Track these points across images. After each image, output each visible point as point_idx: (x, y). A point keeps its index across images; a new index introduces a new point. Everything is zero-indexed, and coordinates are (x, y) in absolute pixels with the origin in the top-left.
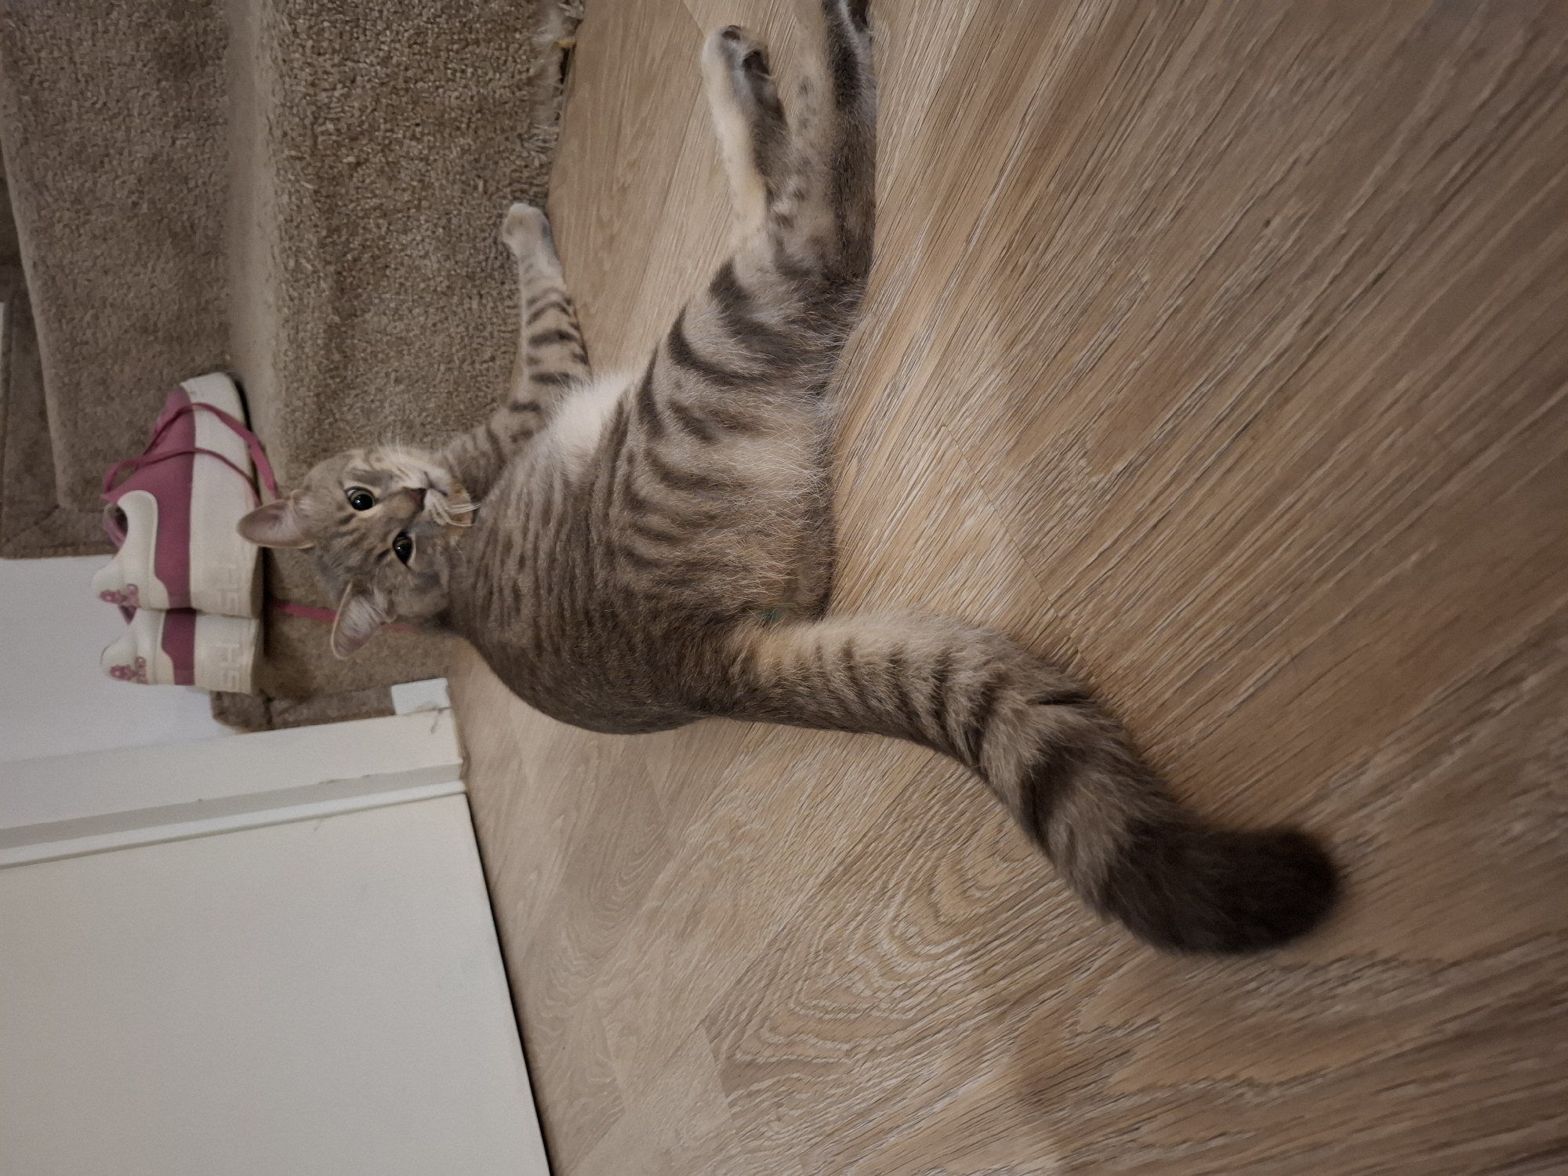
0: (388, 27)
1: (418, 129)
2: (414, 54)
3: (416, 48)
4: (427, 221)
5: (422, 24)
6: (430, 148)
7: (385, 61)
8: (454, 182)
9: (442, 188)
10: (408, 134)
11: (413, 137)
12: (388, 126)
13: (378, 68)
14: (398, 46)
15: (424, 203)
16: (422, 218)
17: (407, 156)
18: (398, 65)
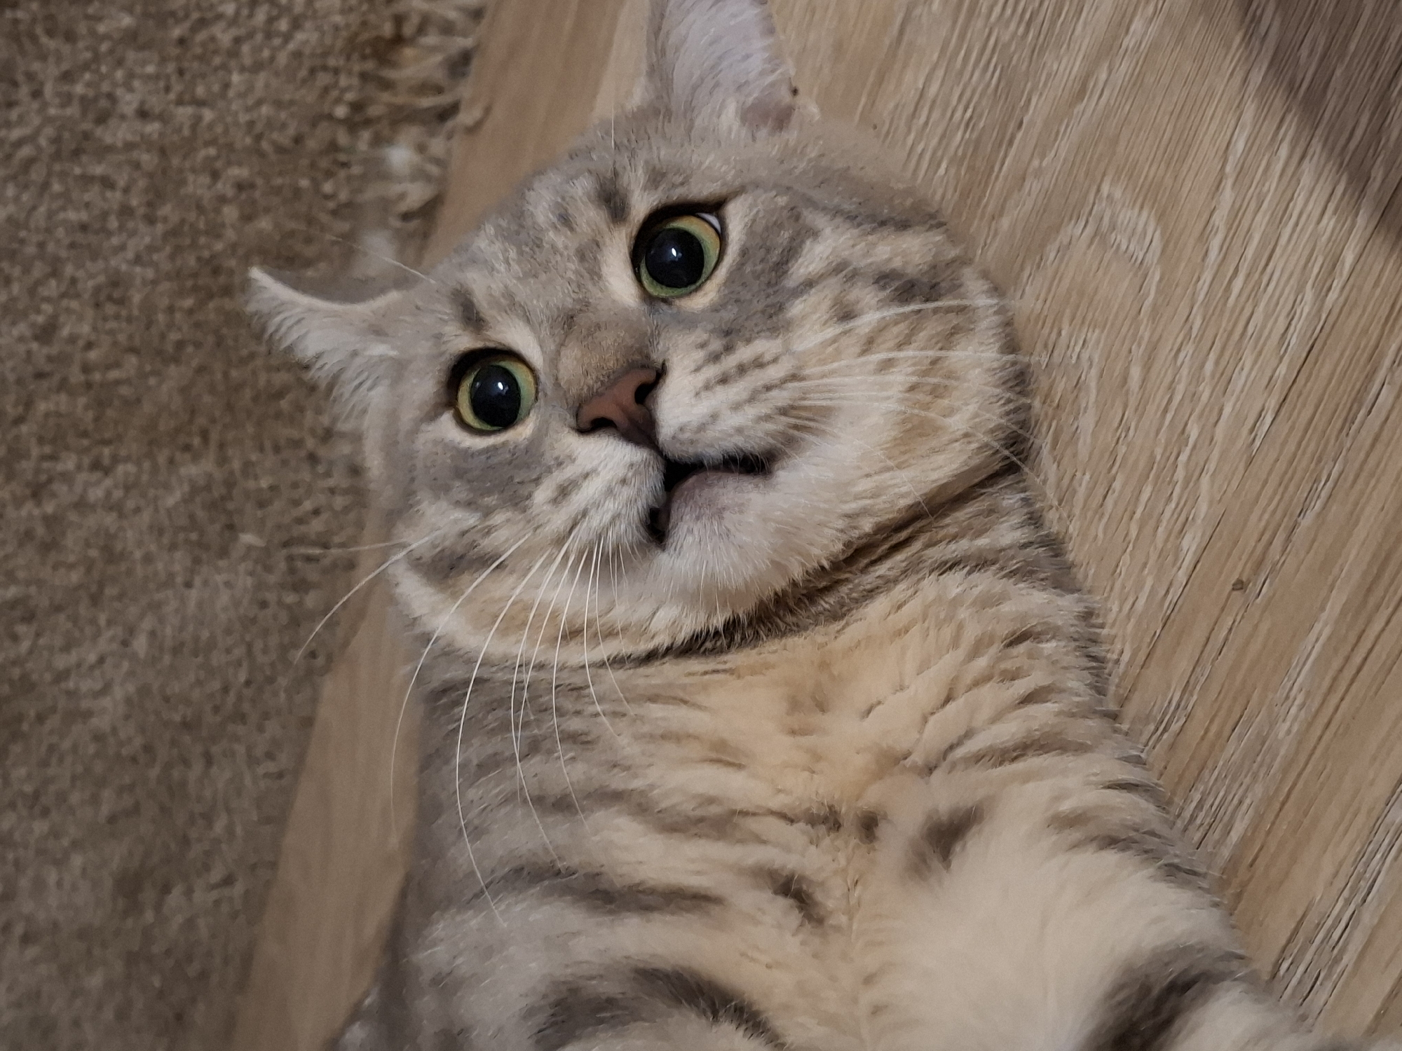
0: (55, 273)
1: (106, 451)
2: (105, 319)
3: (110, 309)
4: (110, 623)
5: (124, 267)
6: (127, 488)
7: (46, 333)
8: (173, 547)
9: (148, 559)
10: (86, 461)
11: (96, 466)
12: (47, 449)
13: (35, 346)
14: (74, 304)
15: (110, 591)
16: (102, 619)
17: (81, 505)
18: (72, 339)
